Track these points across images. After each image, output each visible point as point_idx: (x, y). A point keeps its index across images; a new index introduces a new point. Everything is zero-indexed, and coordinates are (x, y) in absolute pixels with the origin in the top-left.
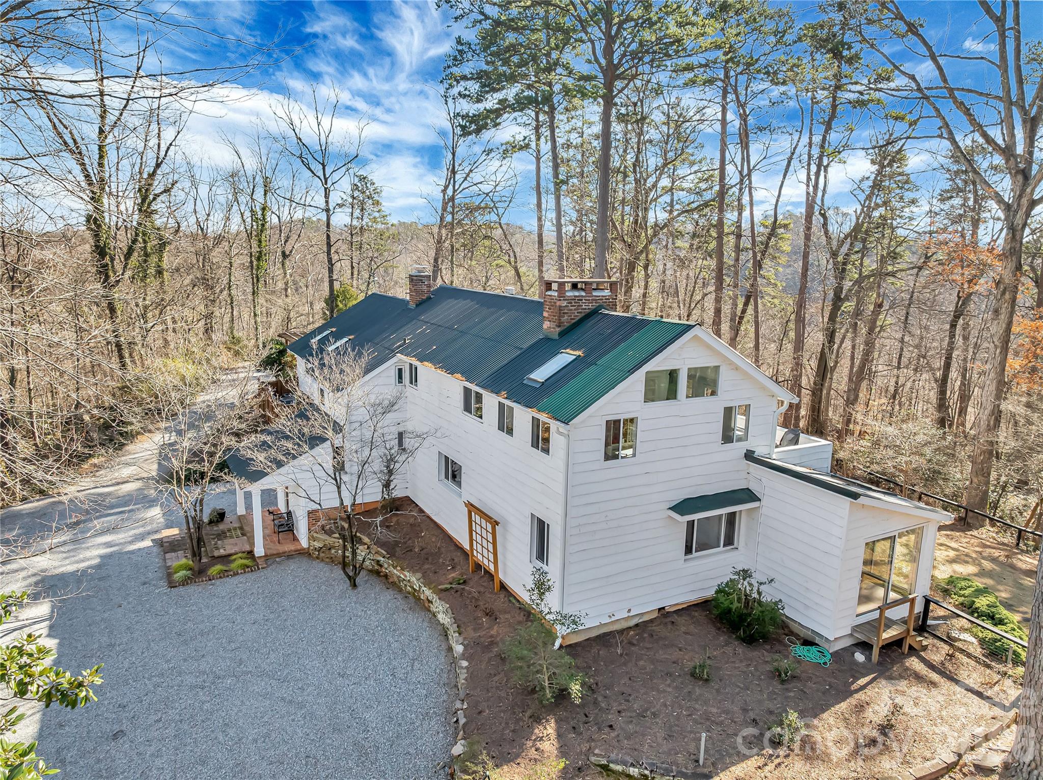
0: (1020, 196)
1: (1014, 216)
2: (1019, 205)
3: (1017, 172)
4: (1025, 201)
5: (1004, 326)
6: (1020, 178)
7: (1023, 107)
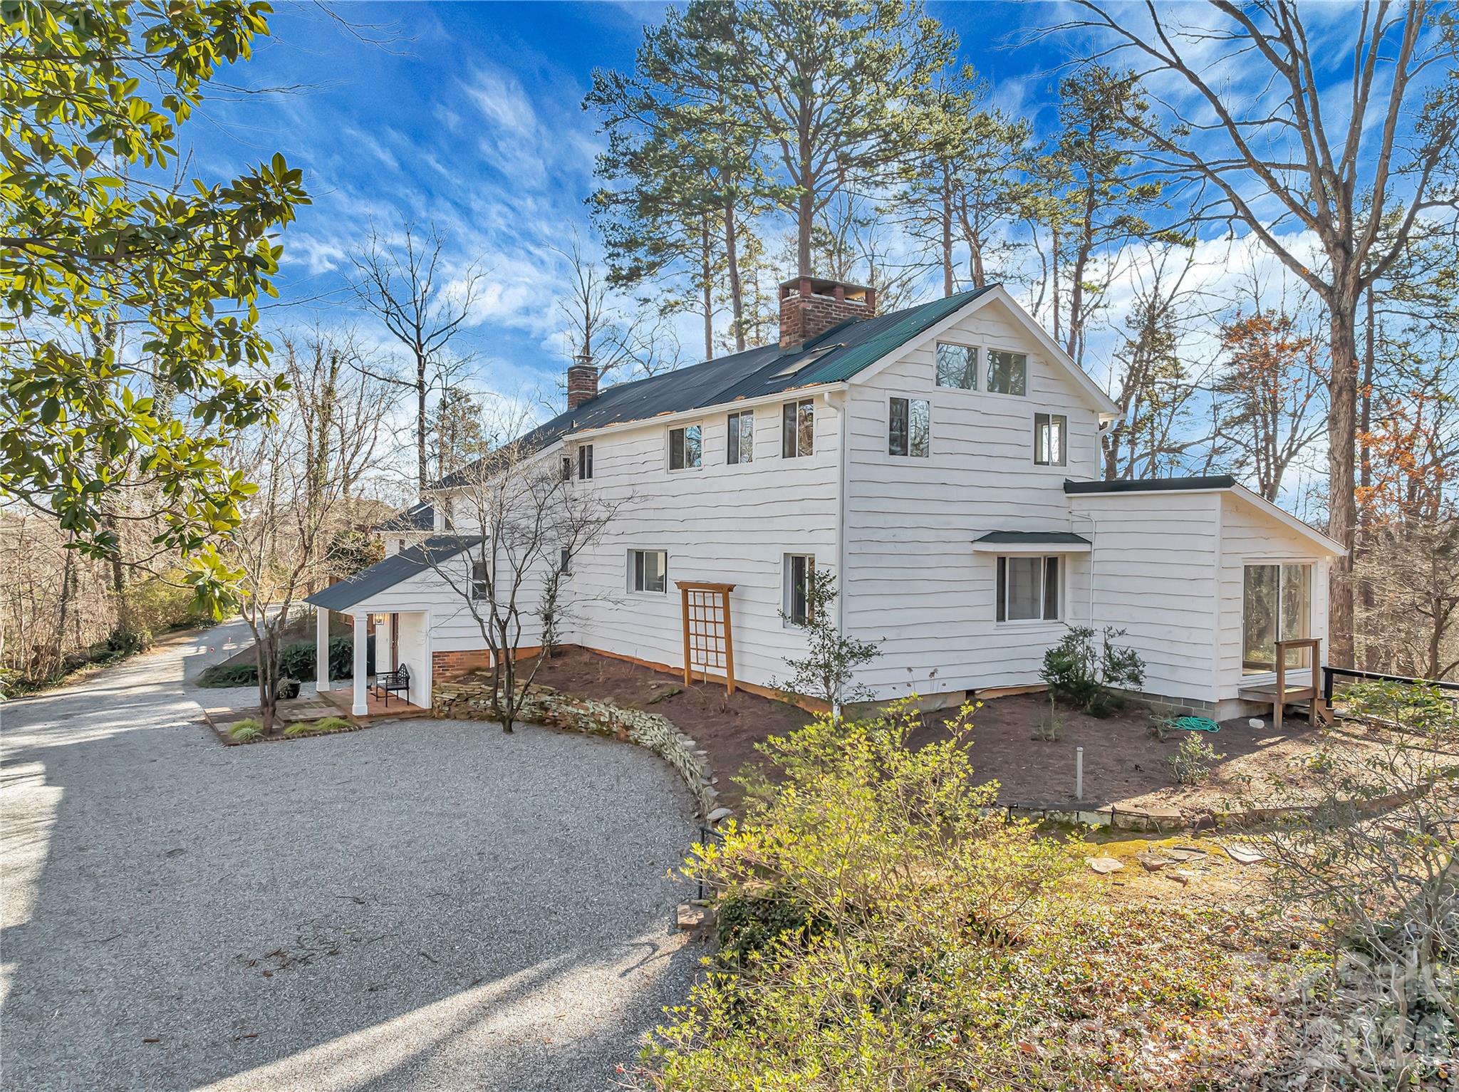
0: (1344, 274)
1: (1340, 299)
2: (1343, 285)
3: (1336, 245)
4: (1350, 279)
5: (1346, 436)
6: (1340, 252)
7: (1332, 172)
